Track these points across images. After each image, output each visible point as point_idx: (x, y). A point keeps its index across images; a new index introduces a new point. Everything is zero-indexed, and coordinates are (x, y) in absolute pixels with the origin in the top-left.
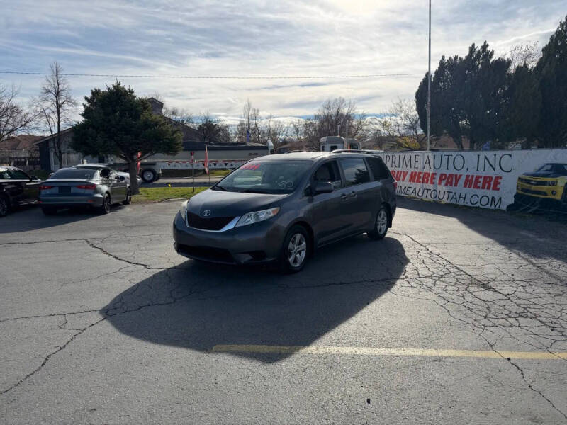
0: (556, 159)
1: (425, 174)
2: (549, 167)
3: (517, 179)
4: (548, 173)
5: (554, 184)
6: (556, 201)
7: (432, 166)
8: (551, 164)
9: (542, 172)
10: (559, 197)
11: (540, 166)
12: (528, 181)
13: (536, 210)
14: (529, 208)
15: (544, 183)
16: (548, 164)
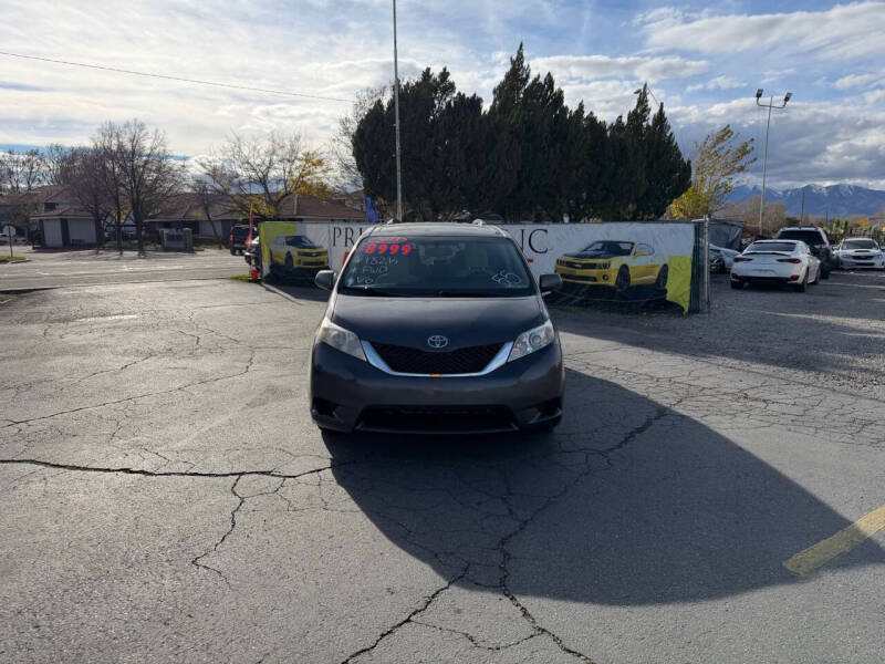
0: (608, 234)
2: (599, 246)
3: (555, 261)
4: (597, 253)
5: (605, 266)
6: (609, 287)
8: (601, 242)
9: (589, 252)
10: (612, 282)
11: (587, 245)
12: (570, 264)
13: (582, 301)
14: (572, 299)
15: (593, 266)
16: (598, 242)
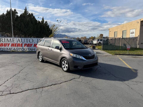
1: (18, 44)
7: (21, 41)
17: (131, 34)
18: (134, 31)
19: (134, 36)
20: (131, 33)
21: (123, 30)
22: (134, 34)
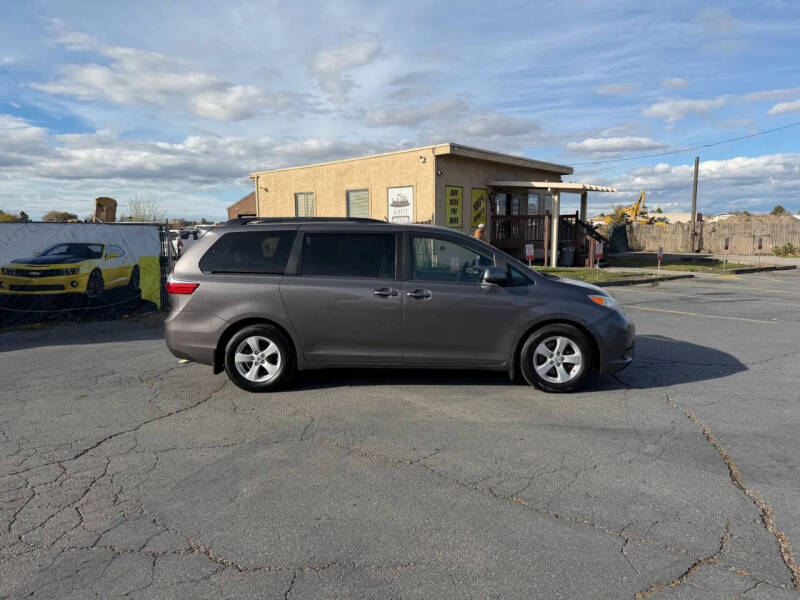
2: (64, 249)
4: (62, 257)
5: (74, 271)
6: (79, 295)
8: (65, 244)
9: (50, 256)
10: (82, 289)
11: (46, 248)
12: (23, 273)
14: (30, 315)
16: (62, 245)
17: (392, 209)
18: (407, 193)
19: (411, 218)
20: (396, 204)
21: (351, 187)
22: (410, 208)
